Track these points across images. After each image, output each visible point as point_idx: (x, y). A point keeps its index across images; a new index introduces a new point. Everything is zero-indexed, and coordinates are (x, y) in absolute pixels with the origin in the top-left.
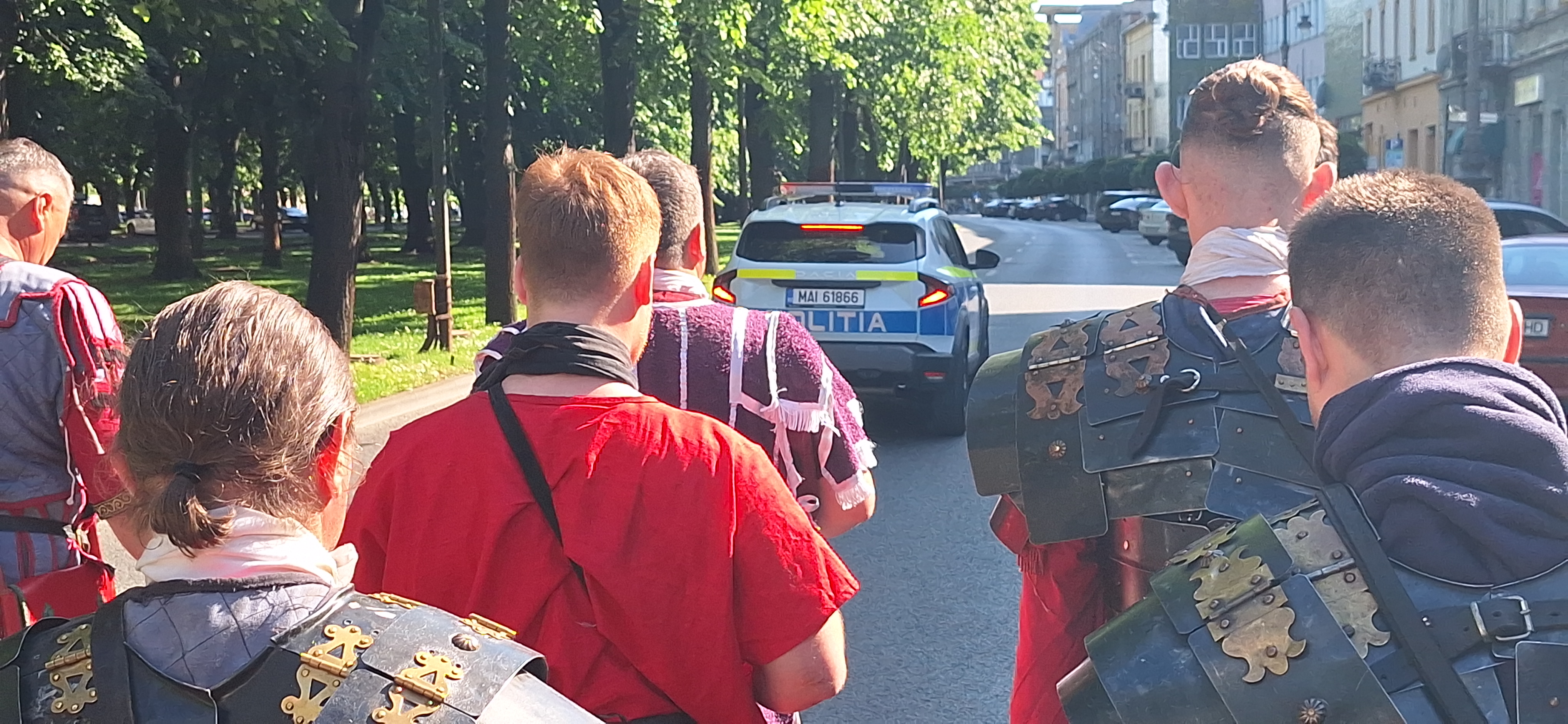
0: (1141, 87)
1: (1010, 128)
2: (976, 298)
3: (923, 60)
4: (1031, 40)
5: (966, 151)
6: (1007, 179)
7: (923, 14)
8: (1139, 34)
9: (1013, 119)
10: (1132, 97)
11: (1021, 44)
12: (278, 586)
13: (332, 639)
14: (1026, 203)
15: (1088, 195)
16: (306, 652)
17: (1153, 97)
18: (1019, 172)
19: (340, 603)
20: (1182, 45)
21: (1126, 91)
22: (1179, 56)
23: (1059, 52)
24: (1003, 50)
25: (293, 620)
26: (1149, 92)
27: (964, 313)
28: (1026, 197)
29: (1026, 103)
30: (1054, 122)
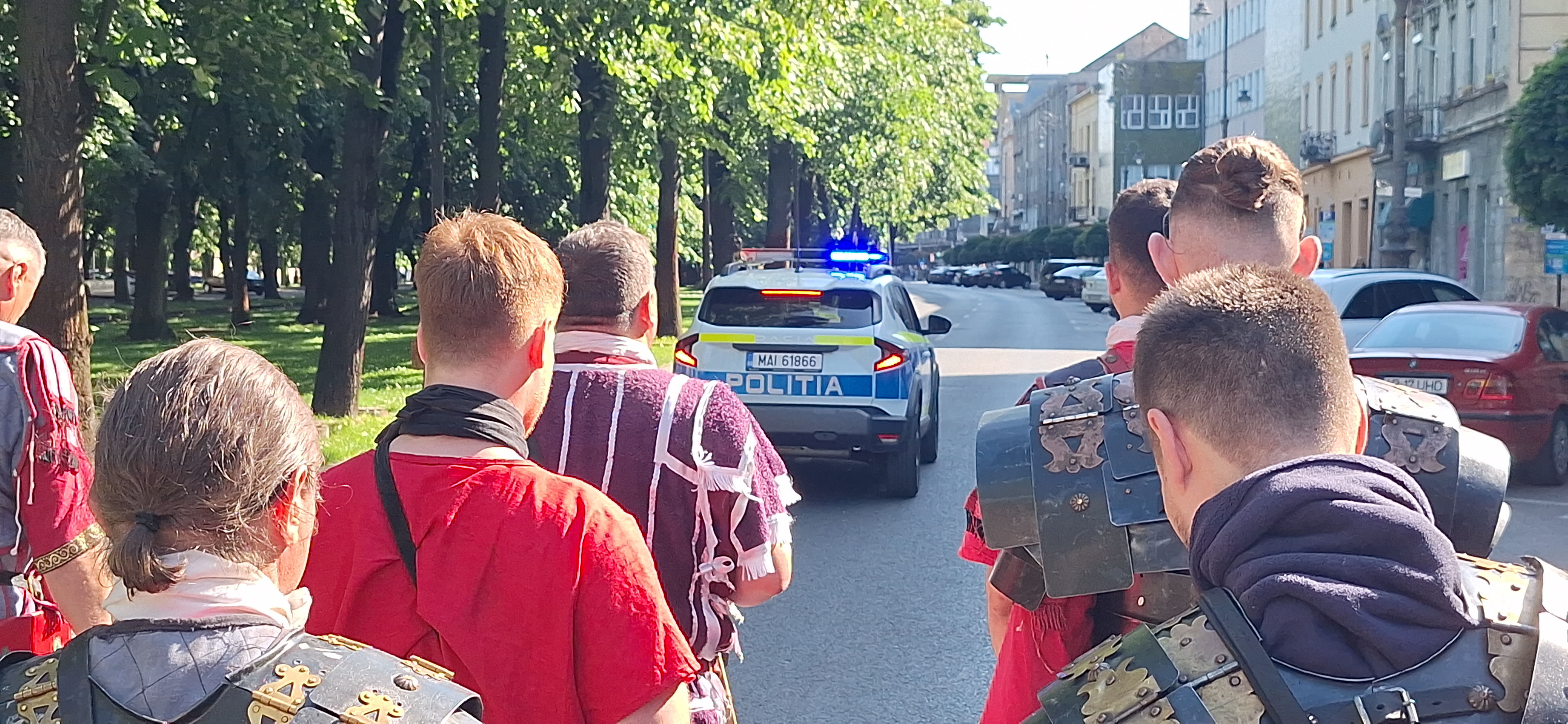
0: (1085, 156)
1: (958, 196)
2: (928, 362)
3: (879, 131)
4: (980, 110)
5: (915, 219)
6: (953, 246)
7: (881, 87)
8: (1085, 104)
9: (962, 188)
10: (1076, 166)
11: (970, 114)
12: (233, 626)
13: (281, 677)
14: (972, 270)
15: (1032, 263)
16: (258, 689)
17: (1097, 168)
18: (965, 240)
19: (291, 644)
20: (1126, 116)
21: (1071, 160)
22: (1123, 127)
23: (1006, 120)
24: (954, 122)
25: (247, 659)
26: (1093, 162)
27: (917, 378)
28: (971, 264)
29: (974, 173)
30: (999, 190)
